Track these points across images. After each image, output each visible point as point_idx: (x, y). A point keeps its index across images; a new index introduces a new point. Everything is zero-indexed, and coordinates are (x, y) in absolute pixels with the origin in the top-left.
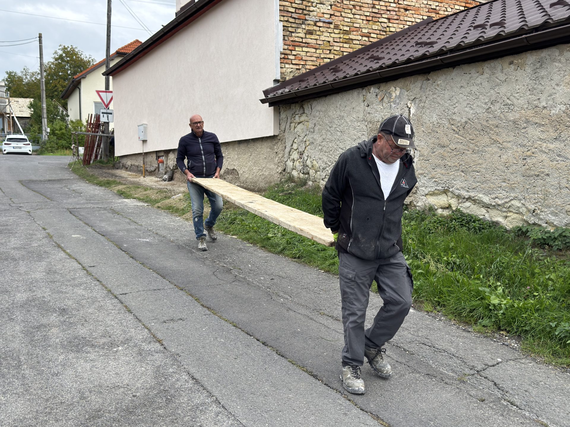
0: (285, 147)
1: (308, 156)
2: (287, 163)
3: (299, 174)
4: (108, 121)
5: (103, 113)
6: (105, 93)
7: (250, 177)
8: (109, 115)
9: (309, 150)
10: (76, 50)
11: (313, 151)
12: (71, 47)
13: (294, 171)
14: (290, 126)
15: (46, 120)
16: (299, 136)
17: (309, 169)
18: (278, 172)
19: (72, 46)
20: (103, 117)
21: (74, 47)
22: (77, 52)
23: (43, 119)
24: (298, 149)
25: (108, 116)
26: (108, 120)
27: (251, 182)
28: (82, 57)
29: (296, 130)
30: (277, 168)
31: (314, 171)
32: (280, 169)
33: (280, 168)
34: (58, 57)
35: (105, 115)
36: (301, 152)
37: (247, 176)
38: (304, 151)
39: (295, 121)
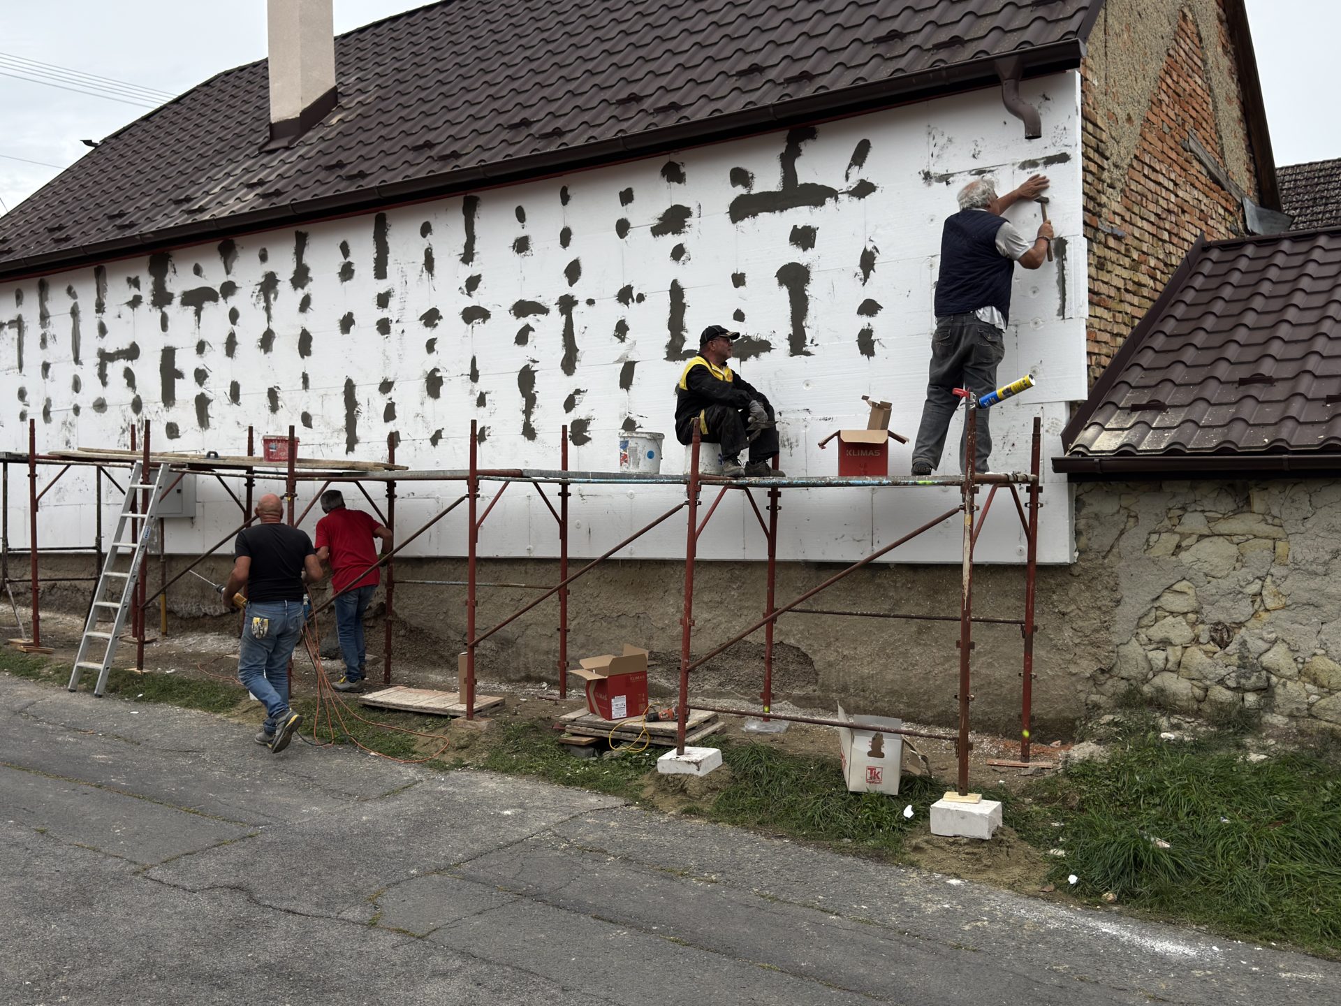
0: (1118, 602)
1: (1274, 642)
2: (1124, 650)
3: (1206, 689)
7: (890, 677)
9: (1288, 625)
11: (1308, 628)
13: (1167, 675)
14: (1147, 541)
16: (1206, 575)
17: (1274, 679)
18: (1075, 674)
24: (1196, 612)
27: (892, 693)
29: (1185, 557)
30: (1069, 662)
31: (1309, 687)
32: (1087, 667)
33: (1084, 663)
36: (1219, 623)
37: (866, 671)
38: (1240, 625)
39: (1178, 529)
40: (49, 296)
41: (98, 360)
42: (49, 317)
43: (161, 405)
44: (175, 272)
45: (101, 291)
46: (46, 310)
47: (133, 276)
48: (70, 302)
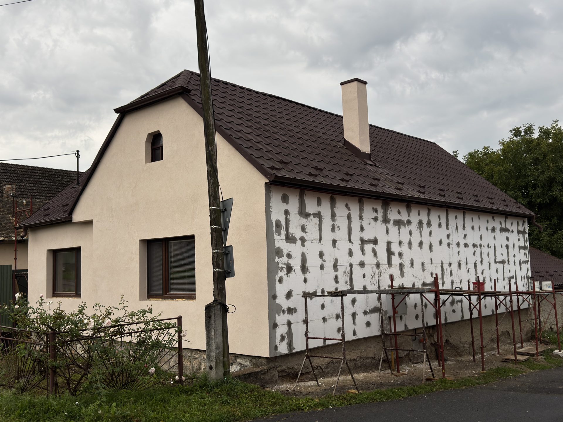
40: (336, 205)
41: (360, 242)
42: (336, 216)
43: (387, 266)
44: (391, 211)
45: (361, 210)
46: (334, 212)
47: (375, 207)
48: (348, 212)
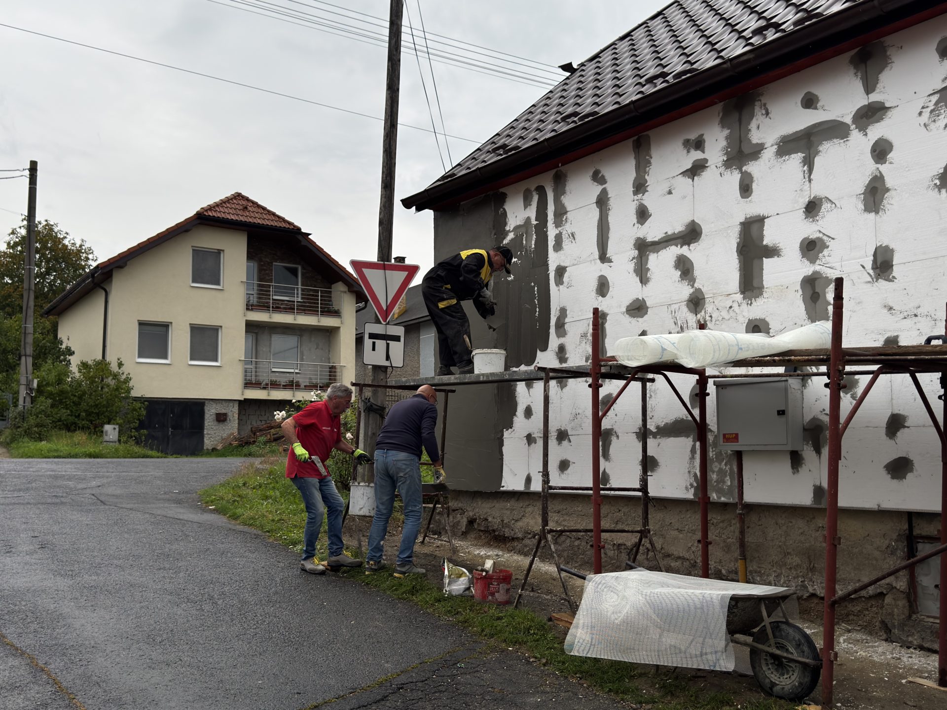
4: (387, 364)
5: (372, 336)
6: (382, 271)
8: (391, 343)
10: (56, 230)
12: (45, 223)
15: (30, 360)
19: (46, 221)
20: (374, 349)
21: (52, 223)
22: (56, 233)
23: (23, 358)
25: (388, 345)
26: (388, 358)
28: (66, 242)
34: (17, 240)
35: (381, 344)
40: (567, 188)
41: (636, 253)
42: (566, 212)
43: (739, 297)
44: (767, 113)
45: (642, 167)
46: (563, 206)
47: (693, 136)
48: (597, 189)
